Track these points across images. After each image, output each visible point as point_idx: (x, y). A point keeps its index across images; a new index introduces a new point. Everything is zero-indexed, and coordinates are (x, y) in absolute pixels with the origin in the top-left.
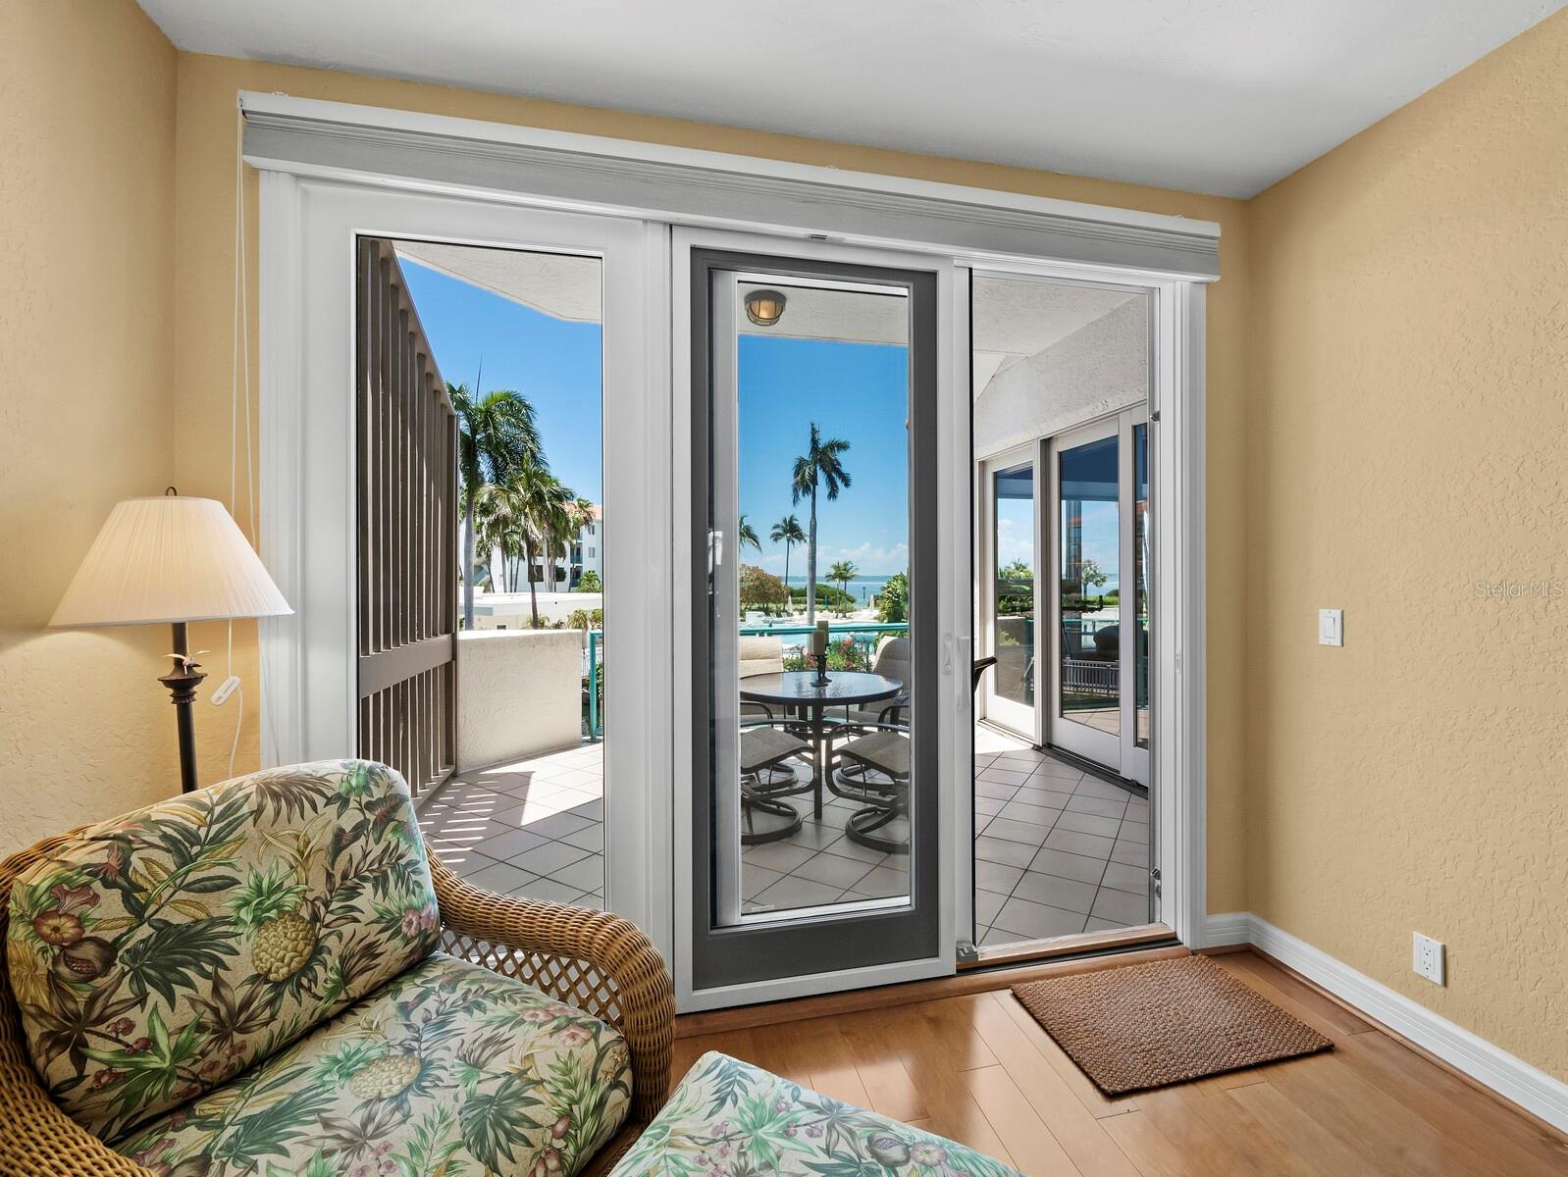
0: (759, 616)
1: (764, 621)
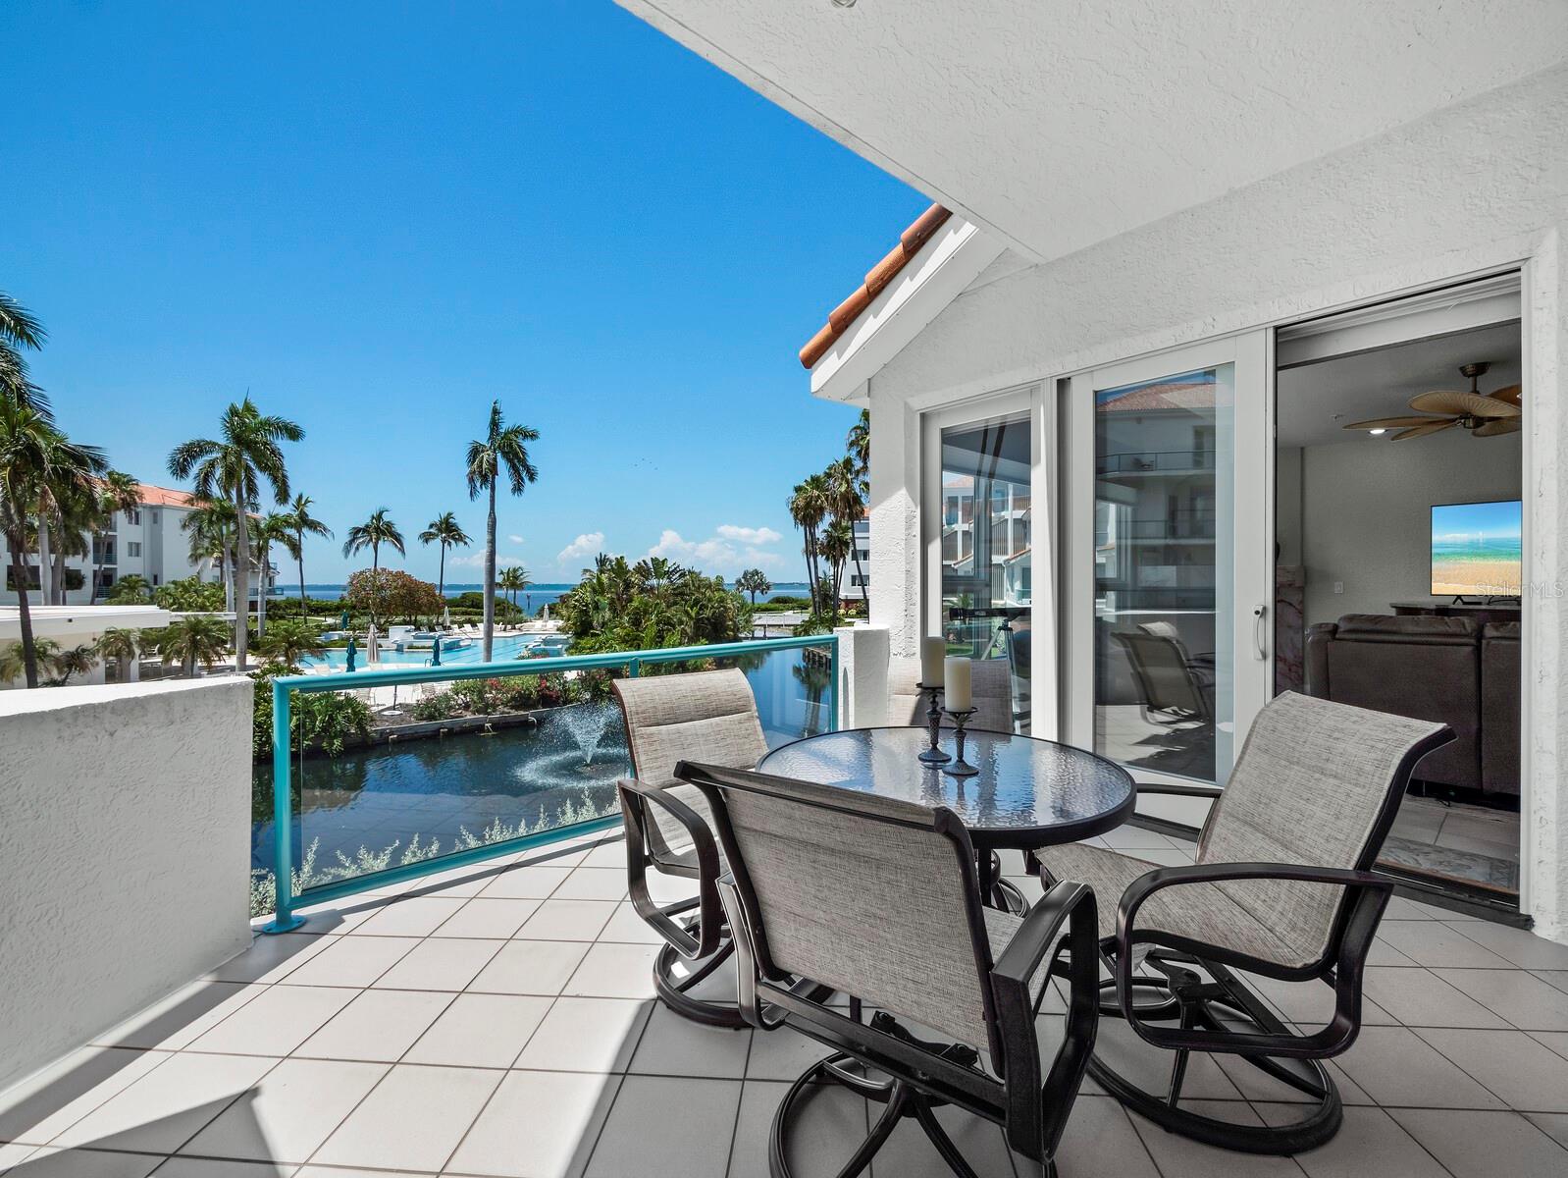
0: (409, 631)
1: (415, 637)
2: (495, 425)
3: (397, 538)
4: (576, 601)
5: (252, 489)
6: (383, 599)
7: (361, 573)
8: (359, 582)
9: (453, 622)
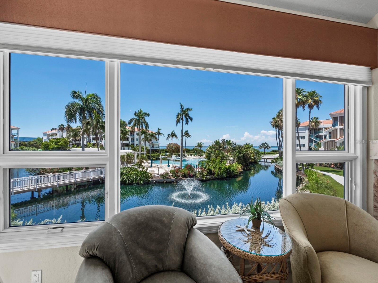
1: (177, 158)
2: (182, 108)
3: (176, 136)
4: (207, 151)
6: (173, 150)
7: (169, 144)
8: (169, 146)
9: (186, 155)
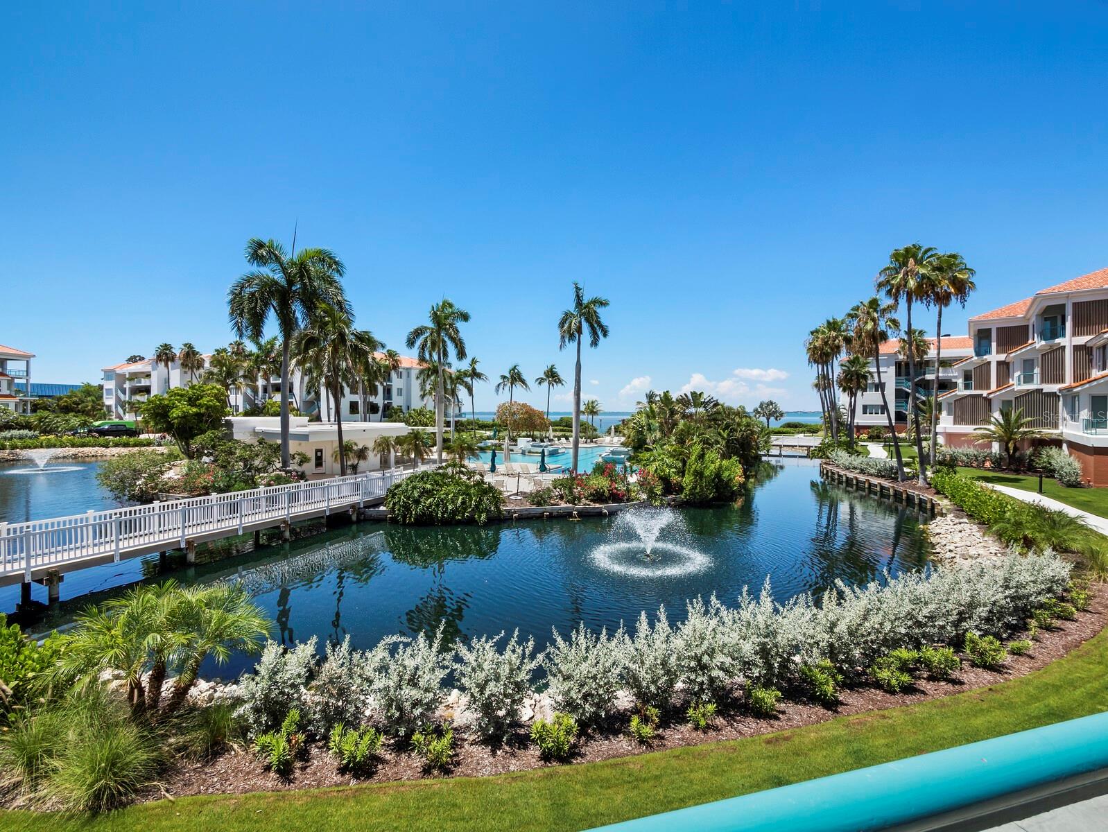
0: (529, 442)
1: (533, 446)
2: (579, 298)
3: (523, 382)
4: (635, 423)
5: (445, 354)
6: (515, 421)
7: (503, 404)
8: (504, 411)
9: (554, 437)
